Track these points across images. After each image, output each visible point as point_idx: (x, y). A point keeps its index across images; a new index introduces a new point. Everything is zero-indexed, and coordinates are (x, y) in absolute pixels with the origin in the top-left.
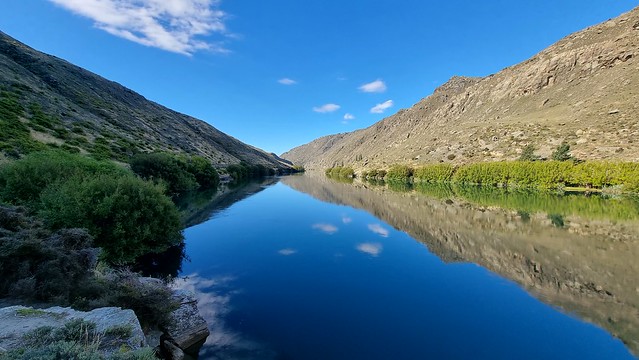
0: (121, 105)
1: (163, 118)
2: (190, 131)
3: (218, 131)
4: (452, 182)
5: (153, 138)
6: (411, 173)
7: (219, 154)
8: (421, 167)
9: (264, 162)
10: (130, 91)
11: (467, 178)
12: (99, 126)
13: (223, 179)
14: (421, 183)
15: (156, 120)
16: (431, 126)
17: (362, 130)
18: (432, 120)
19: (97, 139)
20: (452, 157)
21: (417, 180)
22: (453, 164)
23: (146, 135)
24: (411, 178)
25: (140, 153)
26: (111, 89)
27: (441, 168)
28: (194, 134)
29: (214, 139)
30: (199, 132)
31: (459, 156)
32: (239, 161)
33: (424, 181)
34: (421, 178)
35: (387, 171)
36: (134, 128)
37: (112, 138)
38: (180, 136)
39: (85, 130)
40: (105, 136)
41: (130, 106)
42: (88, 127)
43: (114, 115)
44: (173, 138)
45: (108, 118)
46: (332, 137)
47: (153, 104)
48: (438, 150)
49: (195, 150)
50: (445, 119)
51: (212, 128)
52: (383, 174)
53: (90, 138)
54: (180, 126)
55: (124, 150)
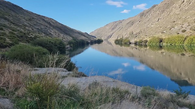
0: (13, 13)
1: (33, 18)
2: (46, 24)
3: (60, 24)
4: (184, 45)
5: (30, 29)
6: (161, 41)
7: (62, 35)
8: (167, 37)
9: (83, 38)
10: (16, 6)
11: (193, 42)
12: (8, 25)
13: (67, 48)
14: (167, 46)
15: (30, 20)
16: (172, 14)
17: (132, 18)
18: (172, 10)
19: (10, 32)
20: (184, 31)
21: (164, 44)
22: (185, 35)
23: (27, 28)
24: (161, 43)
25: (29, 37)
26: (7, 5)
27: (178, 37)
28: (49, 26)
29: (58, 27)
30: (51, 25)
31: (188, 30)
32: (71, 38)
33: (169, 44)
34: (167, 43)
35: (148, 40)
36: (20, 24)
37: (16, 31)
38: (42, 27)
39: (4, 28)
40: (13, 30)
41: (17, 13)
42: (4, 27)
43: (11, 19)
44: (39, 28)
45: (8, 20)
46: (116, 22)
47: (27, 11)
48: (176, 27)
49: (51, 34)
50: (179, 9)
51: (56, 22)
52: (146, 41)
53: (7, 32)
54: (42, 22)
55: (22, 37)
